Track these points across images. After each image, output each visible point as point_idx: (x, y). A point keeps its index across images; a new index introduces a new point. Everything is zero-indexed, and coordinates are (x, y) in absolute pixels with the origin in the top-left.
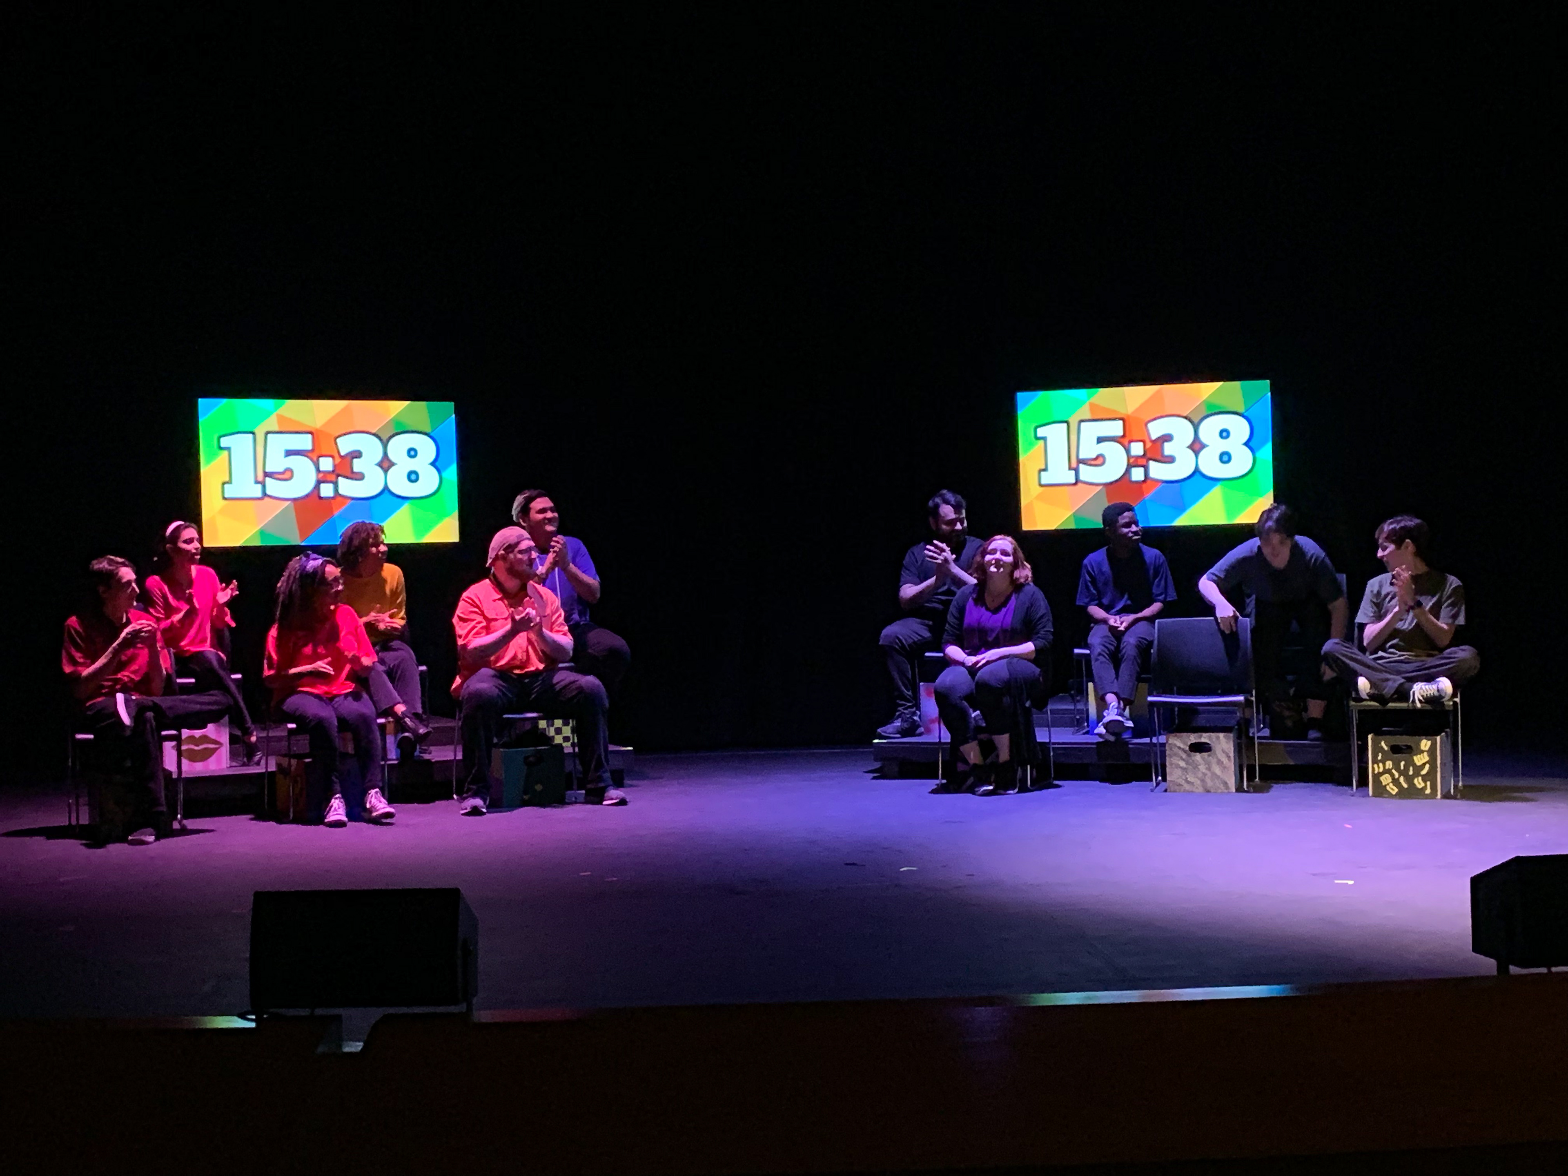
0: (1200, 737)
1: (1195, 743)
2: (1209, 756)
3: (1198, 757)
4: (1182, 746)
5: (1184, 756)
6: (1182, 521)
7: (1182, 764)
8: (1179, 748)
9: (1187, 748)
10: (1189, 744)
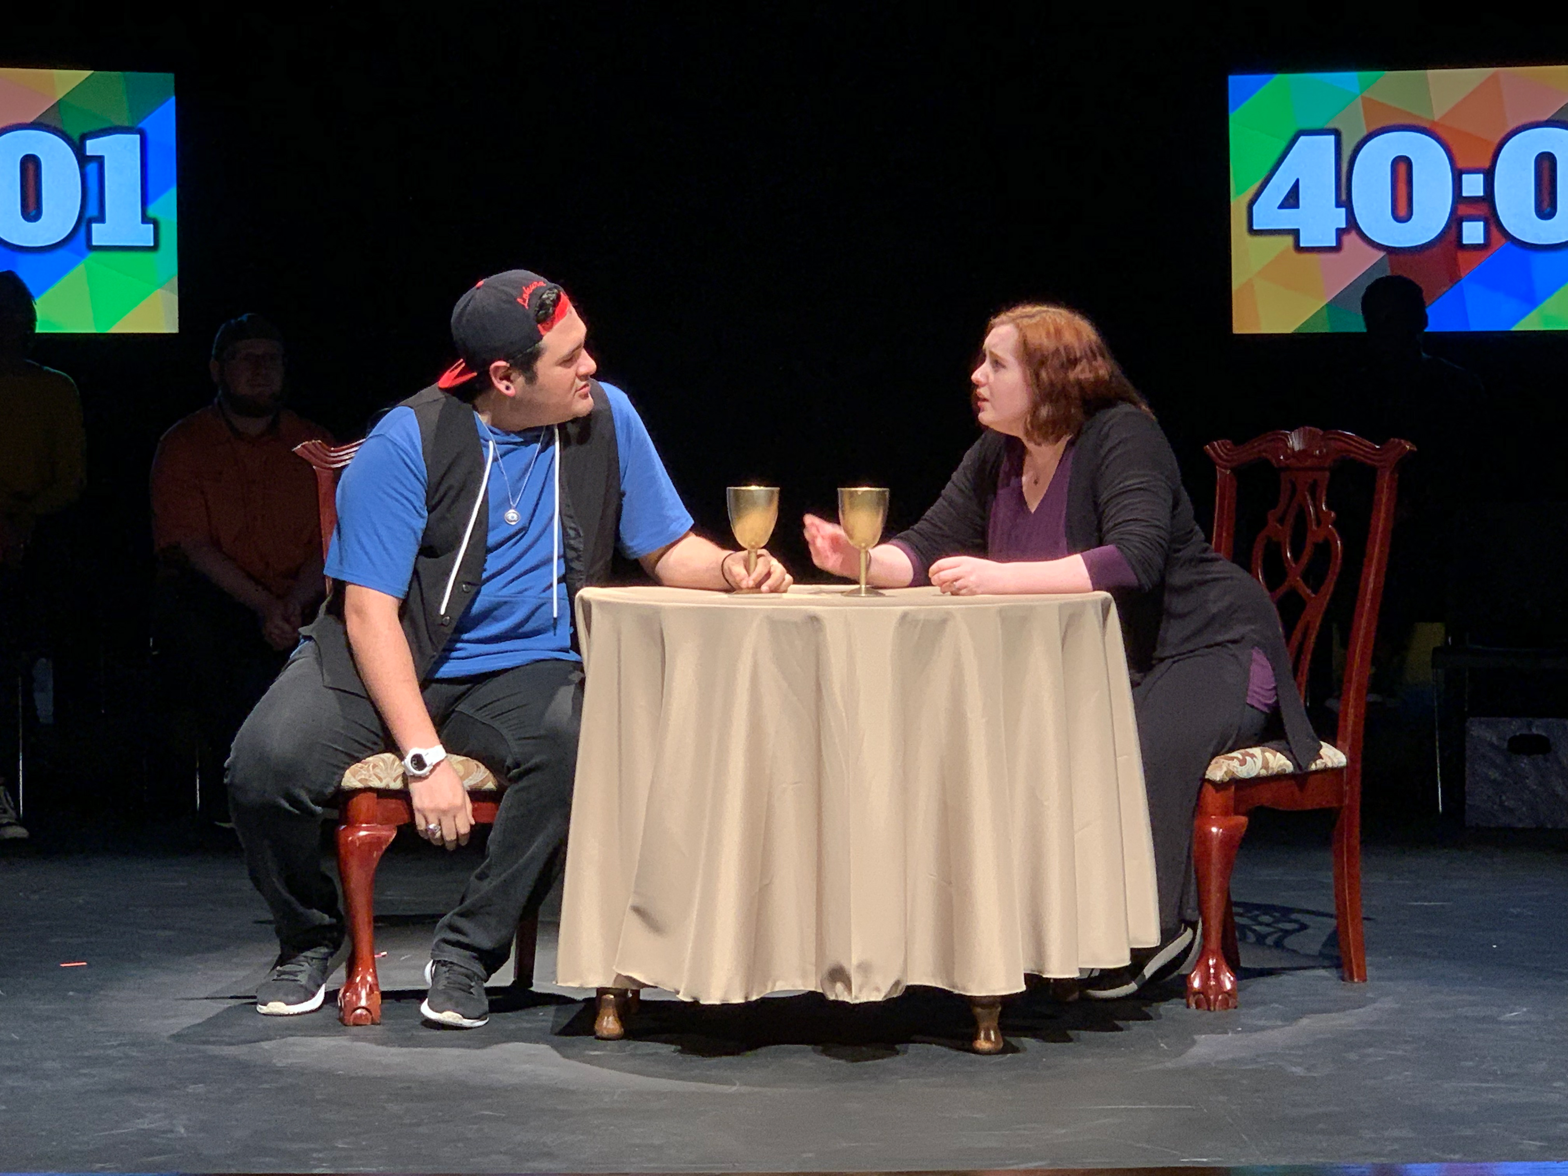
0: (1529, 726)
1: (1522, 736)
2: (1546, 760)
3: (1525, 763)
4: (1494, 740)
5: (1499, 760)
6: (1530, 323)
7: (1494, 774)
8: (1491, 745)
9: (1505, 745)
10: (1508, 738)
